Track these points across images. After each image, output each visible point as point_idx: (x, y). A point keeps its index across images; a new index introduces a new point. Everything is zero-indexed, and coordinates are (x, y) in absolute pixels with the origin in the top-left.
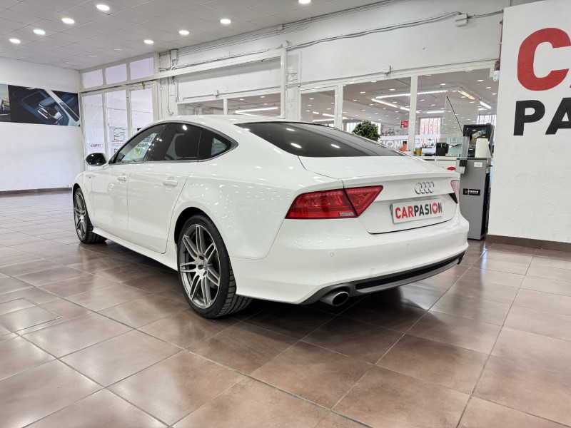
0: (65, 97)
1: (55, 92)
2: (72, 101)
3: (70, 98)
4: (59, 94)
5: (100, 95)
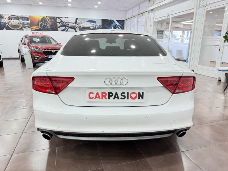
0: (119, 22)
1: (117, 20)
2: (122, 23)
3: (121, 22)
4: (118, 21)
5: (130, 20)
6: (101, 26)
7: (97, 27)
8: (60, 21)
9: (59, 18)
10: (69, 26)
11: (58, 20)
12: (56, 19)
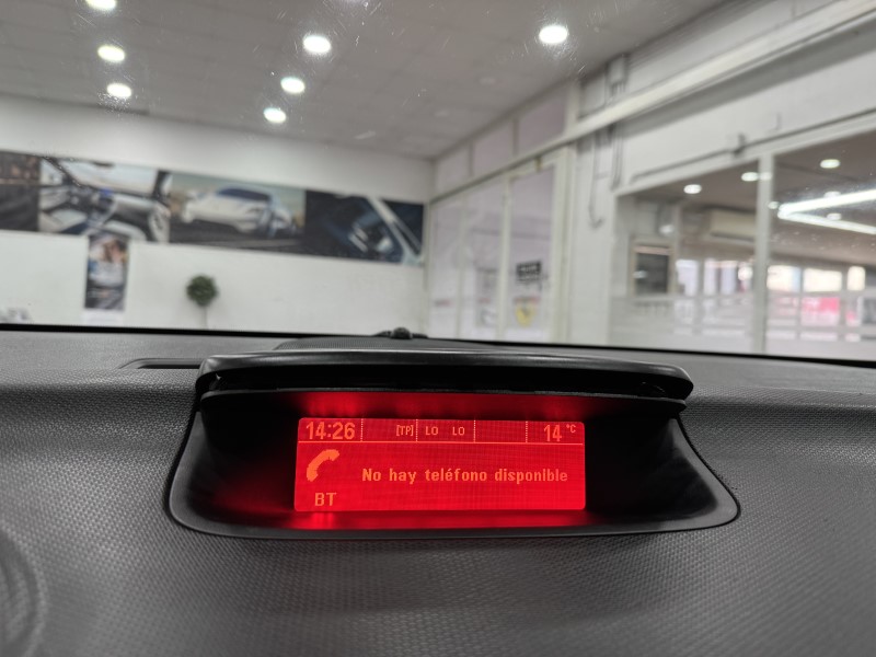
2: (412, 216)
4: (393, 205)
6: (301, 223)
7: (276, 225)
8: (58, 179)
9: (54, 161)
10: (114, 209)
11: (48, 174)
12: (37, 168)
